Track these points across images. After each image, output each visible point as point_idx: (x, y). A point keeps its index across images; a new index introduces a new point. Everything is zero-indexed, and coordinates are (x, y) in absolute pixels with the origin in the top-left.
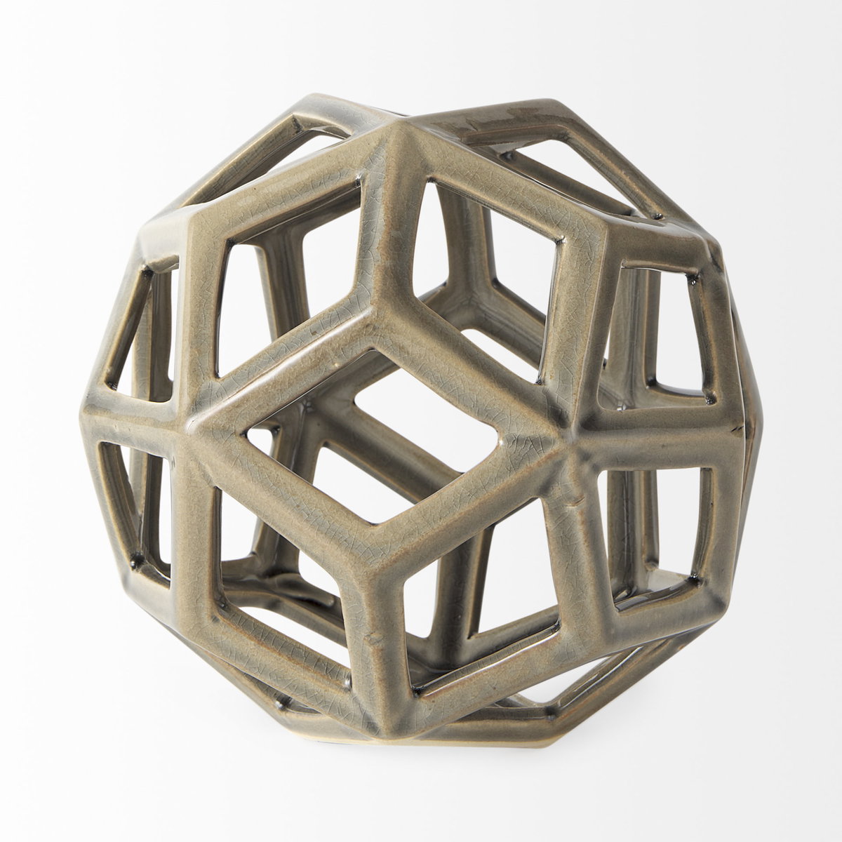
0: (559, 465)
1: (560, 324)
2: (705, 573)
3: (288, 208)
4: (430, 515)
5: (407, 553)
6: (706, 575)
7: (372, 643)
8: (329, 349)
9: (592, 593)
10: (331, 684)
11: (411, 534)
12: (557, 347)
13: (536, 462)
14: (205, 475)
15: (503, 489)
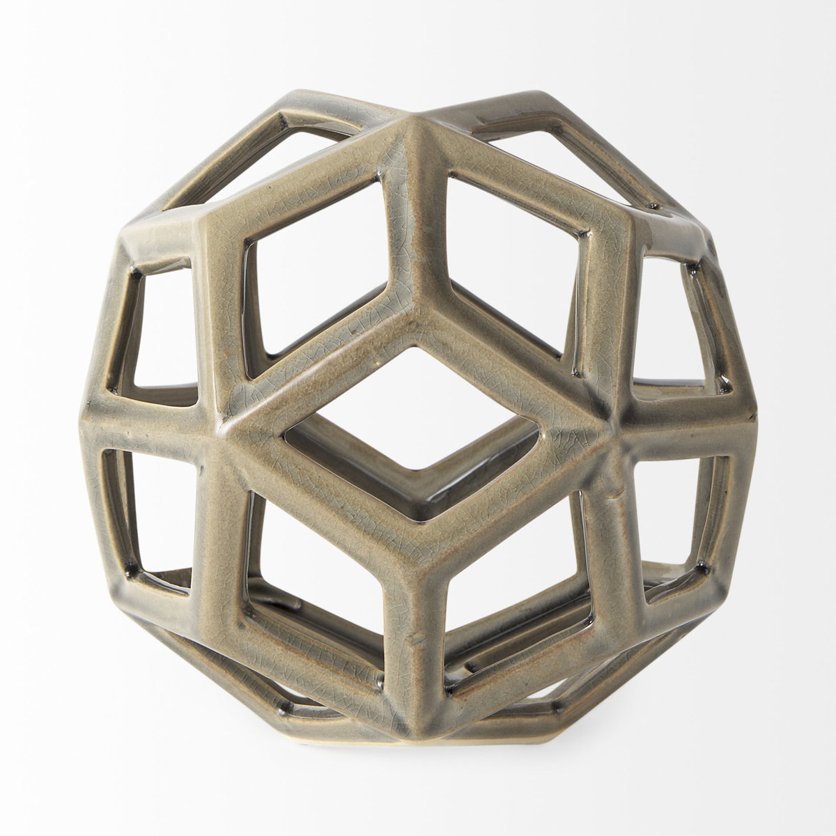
0: (603, 458)
1: (593, 317)
2: (713, 561)
3: (306, 206)
4: (478, 512)
5: (456, 550)
6: (714, 563)
7: (413, 643)
8: (370, 347)
10: (361, 687)
11: (459, 531)
12: (593, 339)
13: (582, 455)
14: (240, 479)
15: (550, 483)
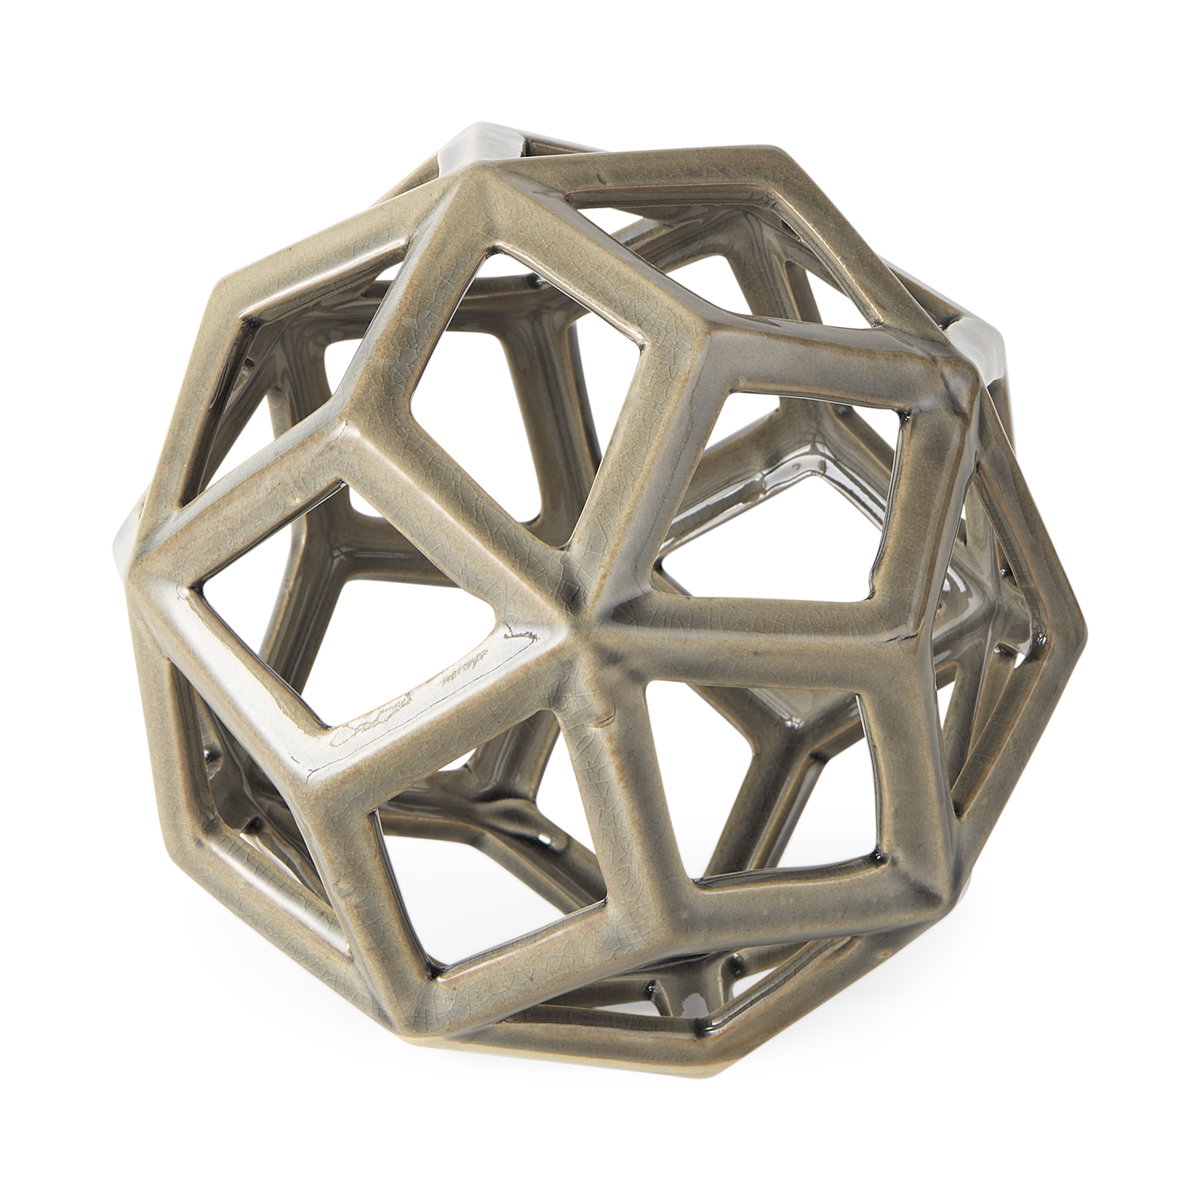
0: (568, 666)
7: (342, 895)
8: (288, 477)
9: (639, 856)
